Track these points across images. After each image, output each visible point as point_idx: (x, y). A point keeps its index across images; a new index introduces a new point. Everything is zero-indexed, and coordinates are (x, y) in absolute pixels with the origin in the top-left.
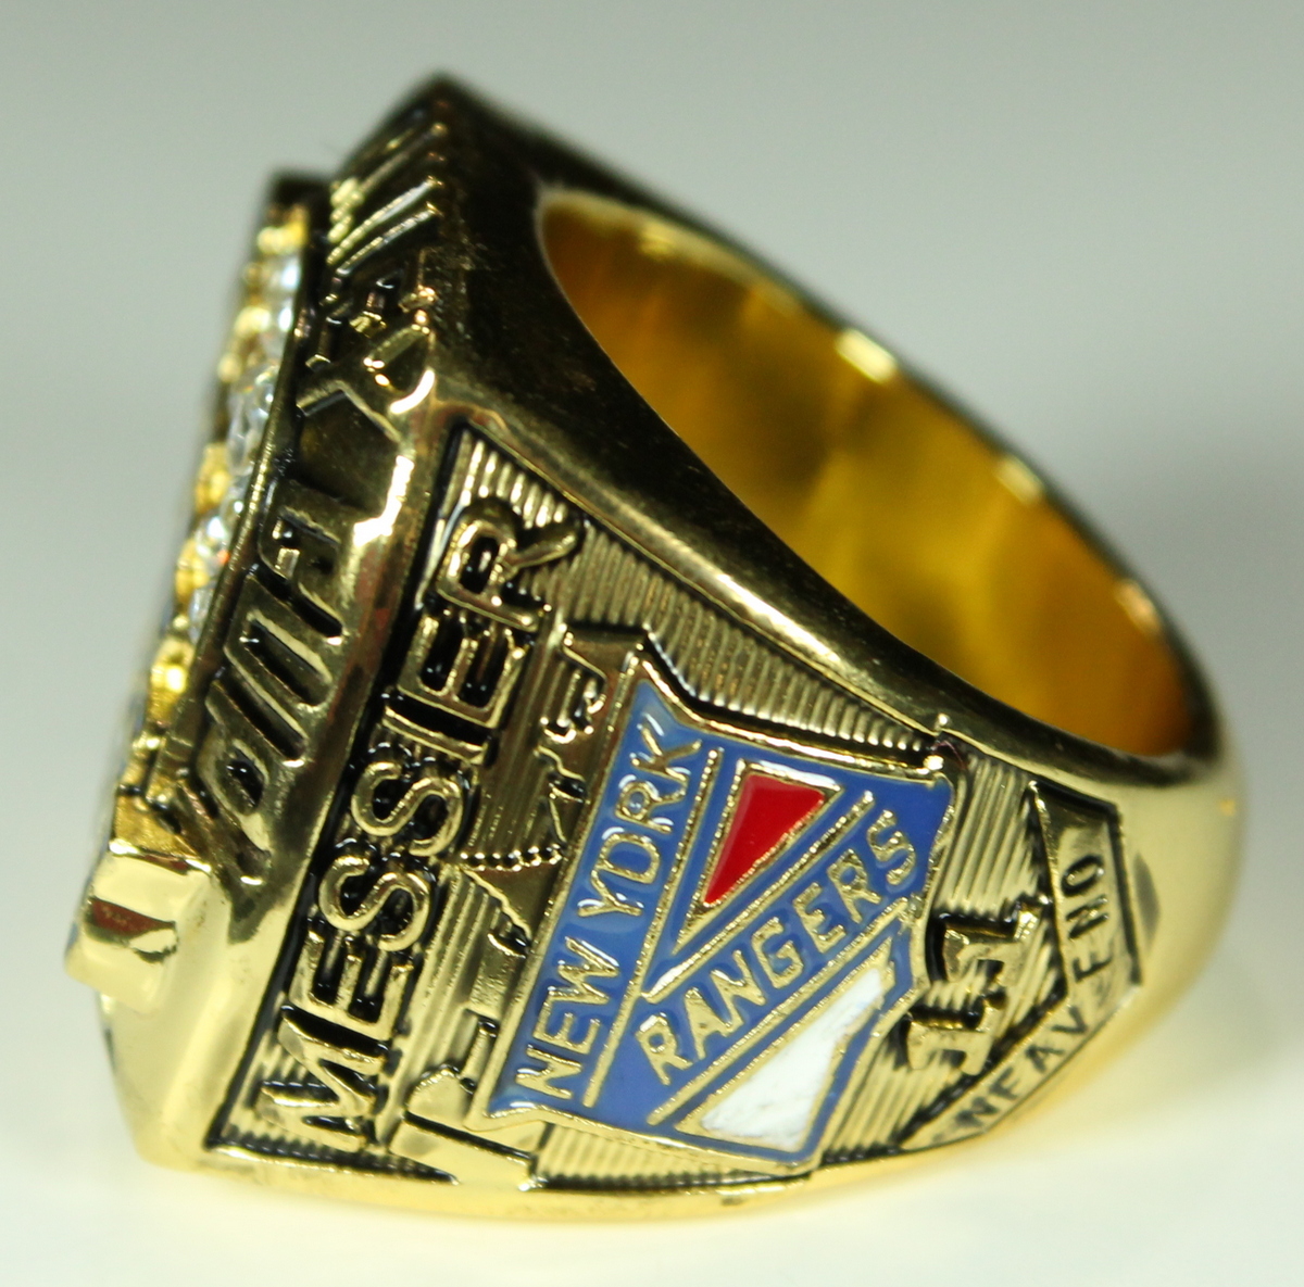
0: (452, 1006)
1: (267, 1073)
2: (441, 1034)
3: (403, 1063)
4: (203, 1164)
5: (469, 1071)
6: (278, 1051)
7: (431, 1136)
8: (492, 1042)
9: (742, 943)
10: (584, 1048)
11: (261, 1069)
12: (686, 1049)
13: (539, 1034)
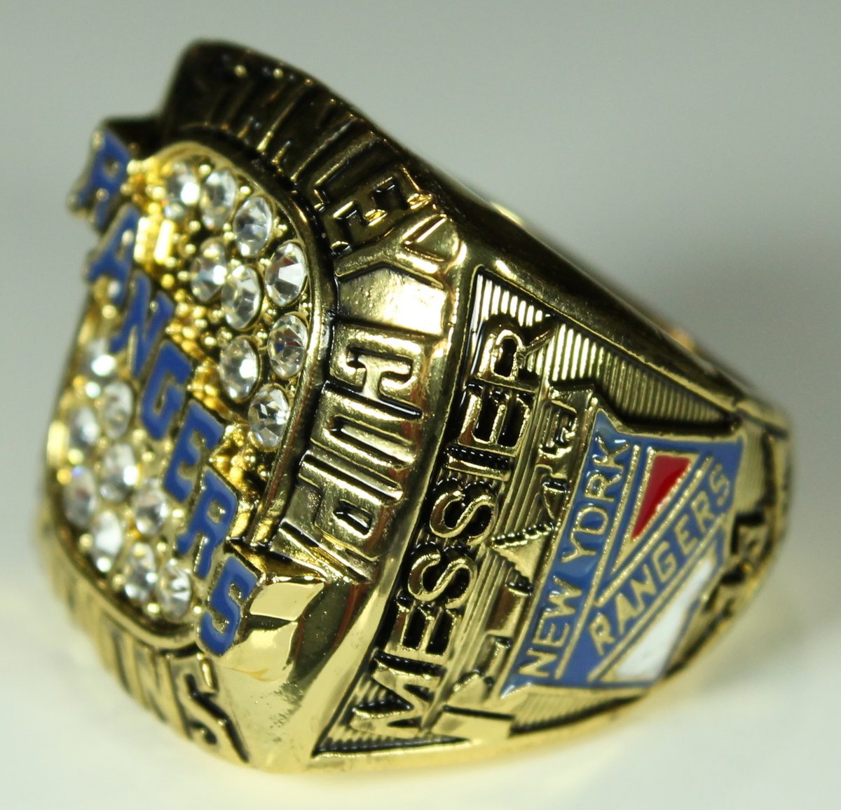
0: (480, 634)
1: (359, 700)
2: (472, 653)
3: (447, 676)
4: (310, 766)
5: (491, 672)
6: (368, 684)
7: (460, 718)
8: (508, 653)
9: (648, 560)
10: (559, 644)
11: (355, 698)
12: (614, 632)
13: (536, 641)
